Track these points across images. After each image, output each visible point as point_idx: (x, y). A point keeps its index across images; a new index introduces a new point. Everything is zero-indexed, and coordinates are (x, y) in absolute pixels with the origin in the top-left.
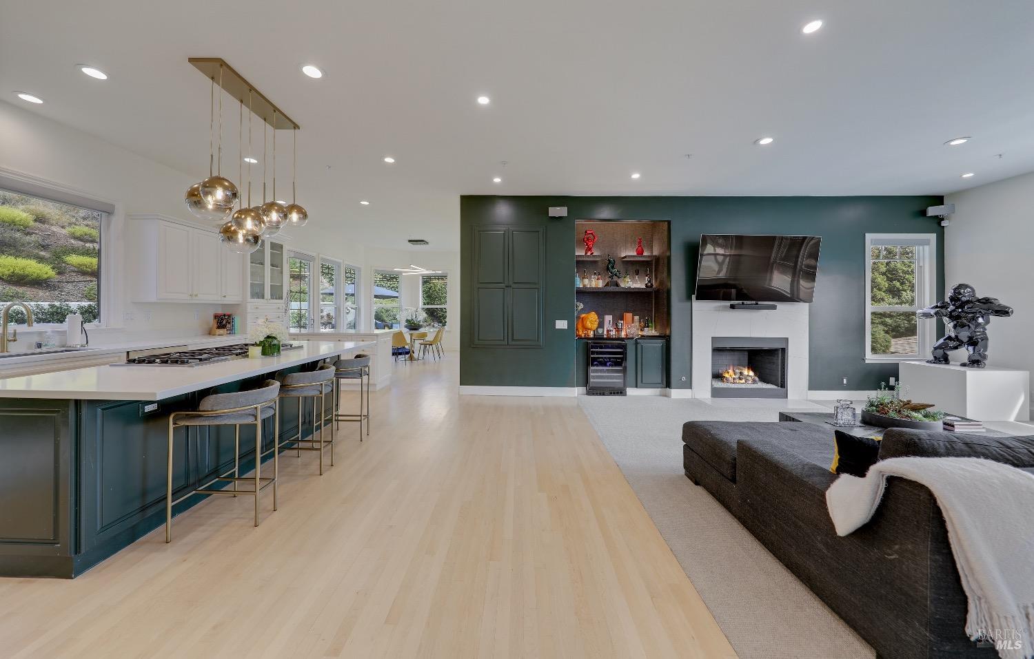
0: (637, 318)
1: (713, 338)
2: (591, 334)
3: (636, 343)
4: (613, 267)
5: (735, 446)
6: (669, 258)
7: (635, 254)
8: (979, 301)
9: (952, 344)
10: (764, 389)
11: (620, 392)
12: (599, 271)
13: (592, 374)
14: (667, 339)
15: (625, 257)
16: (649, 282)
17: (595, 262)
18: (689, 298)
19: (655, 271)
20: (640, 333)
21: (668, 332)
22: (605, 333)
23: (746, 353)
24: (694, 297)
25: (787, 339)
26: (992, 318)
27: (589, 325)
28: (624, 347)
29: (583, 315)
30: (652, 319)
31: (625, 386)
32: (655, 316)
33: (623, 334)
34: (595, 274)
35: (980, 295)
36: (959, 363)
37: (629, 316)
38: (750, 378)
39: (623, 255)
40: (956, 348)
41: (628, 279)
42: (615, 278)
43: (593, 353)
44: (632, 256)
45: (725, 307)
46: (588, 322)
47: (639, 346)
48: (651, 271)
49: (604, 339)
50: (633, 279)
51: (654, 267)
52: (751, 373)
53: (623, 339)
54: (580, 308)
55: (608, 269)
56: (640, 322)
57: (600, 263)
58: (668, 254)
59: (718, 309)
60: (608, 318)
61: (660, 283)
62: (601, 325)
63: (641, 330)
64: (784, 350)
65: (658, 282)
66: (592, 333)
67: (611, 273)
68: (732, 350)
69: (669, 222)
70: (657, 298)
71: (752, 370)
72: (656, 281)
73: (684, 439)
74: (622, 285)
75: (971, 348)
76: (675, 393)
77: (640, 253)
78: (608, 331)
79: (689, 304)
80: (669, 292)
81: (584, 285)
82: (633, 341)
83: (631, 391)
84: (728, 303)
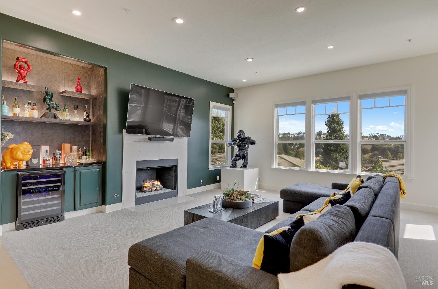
0: (75, 148)
1: (138, 162)
2: (23, 166)
3: (75, 171)
4: (51, 100)
5: (184, 264)
6: (105, 99)
7: (74, 91)
8: (246, 138)
9: (238, 158)
10: (166, 193)
11: (58, 218)
12: (34, 101)
13: (23, 207)
14: (103, 165)
15: (64, 92)
16: (88, 116)
17: (30, 92)
18: (121, 132)
19: (93, 108)
20: (78, 161)
21: (104, 159)
22: (41, 162)
23: (155, 171)
24: (124, 131)
25: (177, 160)
26: (250, 145)
27: (20, 155)
28: (62, 176)
29: (13, 146)
30: (89, 149)
31: (63, 211)
32: (92, 146)
33: (61, 163)
34: (29, 103)
35: (246, 136)
36: (240, 167)
37: (67, 146)
38: (158, 187)
39: (62, 90)
40: (239, 160)
41: (67, 112)
42: (53, 111)
43: (25, 185)
44: (69, 92)
45: (145, 139)
46: (19, 153)
47: (78, 174)
48: (89, 108)
49: (39, 169)
50: (71, 113)
51: (91, 105)
52: (159, 183)
53: (61, 168)
54: (8, 138)
55: (45, 100)
56: (78, 151)
57: (35, 94)
58: (104, 95)
59: (140, 141)
60: (45, 148)
61: (97, 118)
62: (36, 155)
63: (79, 158)
64: (176, 167)
65: (95, 116)
66: (25, 163)
67: (49, 105)
68: (148, 169)
69: (106, 69)
70: (94, 131)
71: (160, 182)
72: (93, 116)
73: (129, 263)
74: (61, 118)
75: (243, 159)
76: (109, 208)
77: (79, 90)
78: (44, 161)
79: (121, 136)
80: (105, 127)
81: (15, 114)
82: (72, 169)
83: (68, 215)
84: (147, 136)
